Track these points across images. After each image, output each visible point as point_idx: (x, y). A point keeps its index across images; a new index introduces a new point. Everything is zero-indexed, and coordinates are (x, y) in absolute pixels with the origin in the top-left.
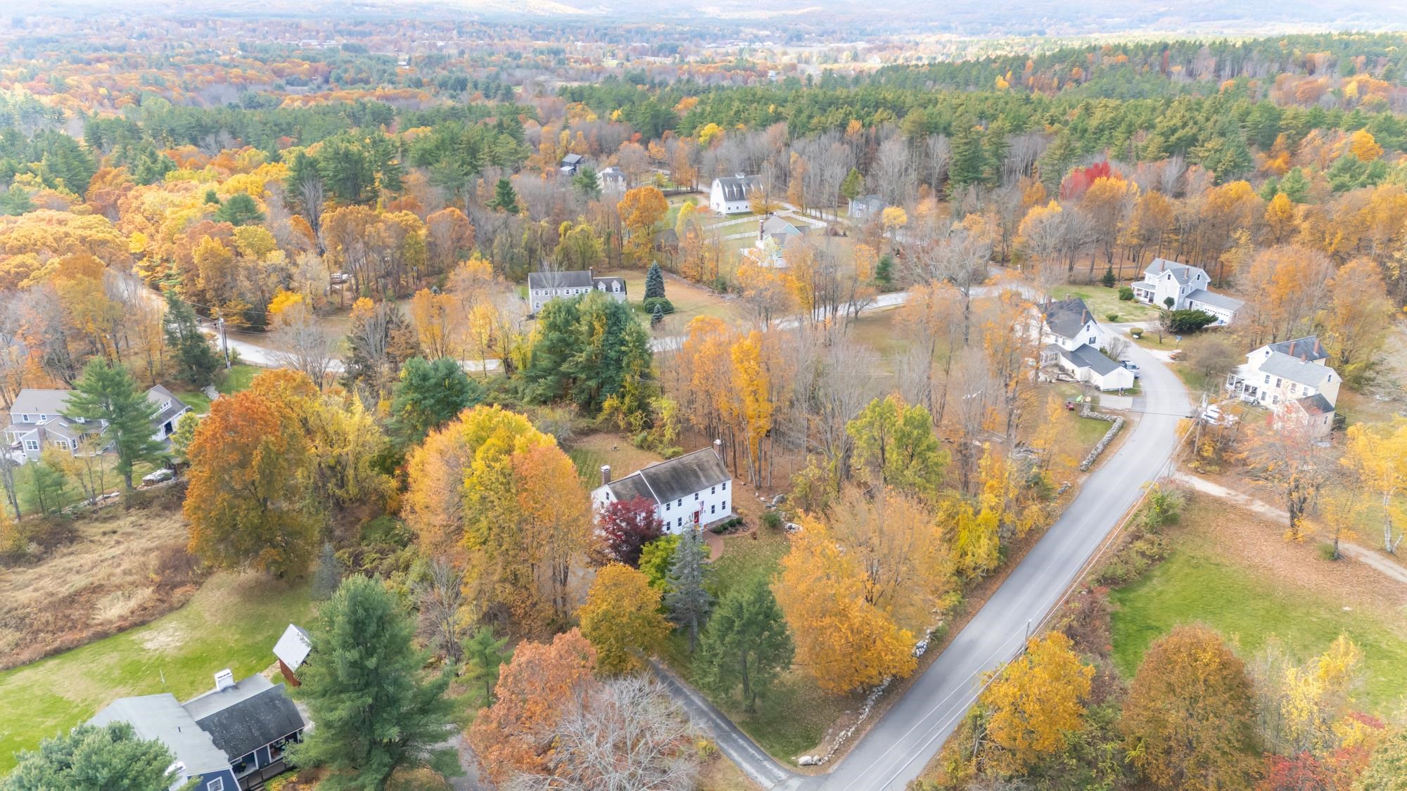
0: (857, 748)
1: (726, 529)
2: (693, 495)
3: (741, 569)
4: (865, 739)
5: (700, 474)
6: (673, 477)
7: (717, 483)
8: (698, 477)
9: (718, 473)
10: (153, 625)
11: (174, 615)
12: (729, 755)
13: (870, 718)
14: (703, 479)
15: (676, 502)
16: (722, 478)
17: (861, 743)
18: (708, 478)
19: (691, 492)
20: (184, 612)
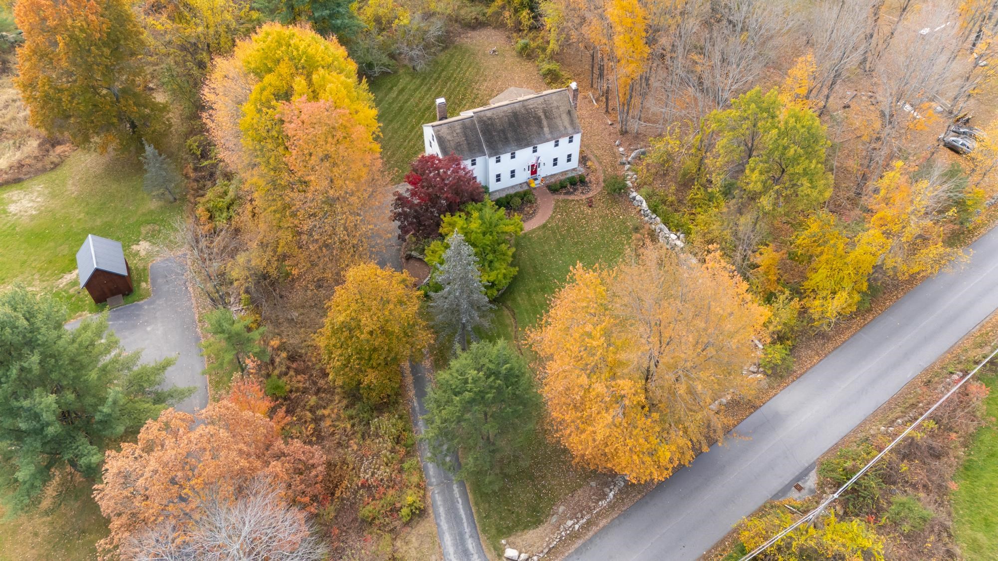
0: (577, 551)
1: (563, 187)
2: (531, 149)
3: (559, 244)
4: (591, 540)
5: (545, 123)
6: (511, 124)
7: (563, 136)
8: (541, 127)
9: (567, 122)
10: (25, 184)
11: (44, 177)
12: (437, 516)
13: (612, 506)
14: (546, 129)
15: (509, 155)
16: (570, 130)
17: (584, 545)
18: (553, 128)
19: (527, 145)
20: (53, 175)
